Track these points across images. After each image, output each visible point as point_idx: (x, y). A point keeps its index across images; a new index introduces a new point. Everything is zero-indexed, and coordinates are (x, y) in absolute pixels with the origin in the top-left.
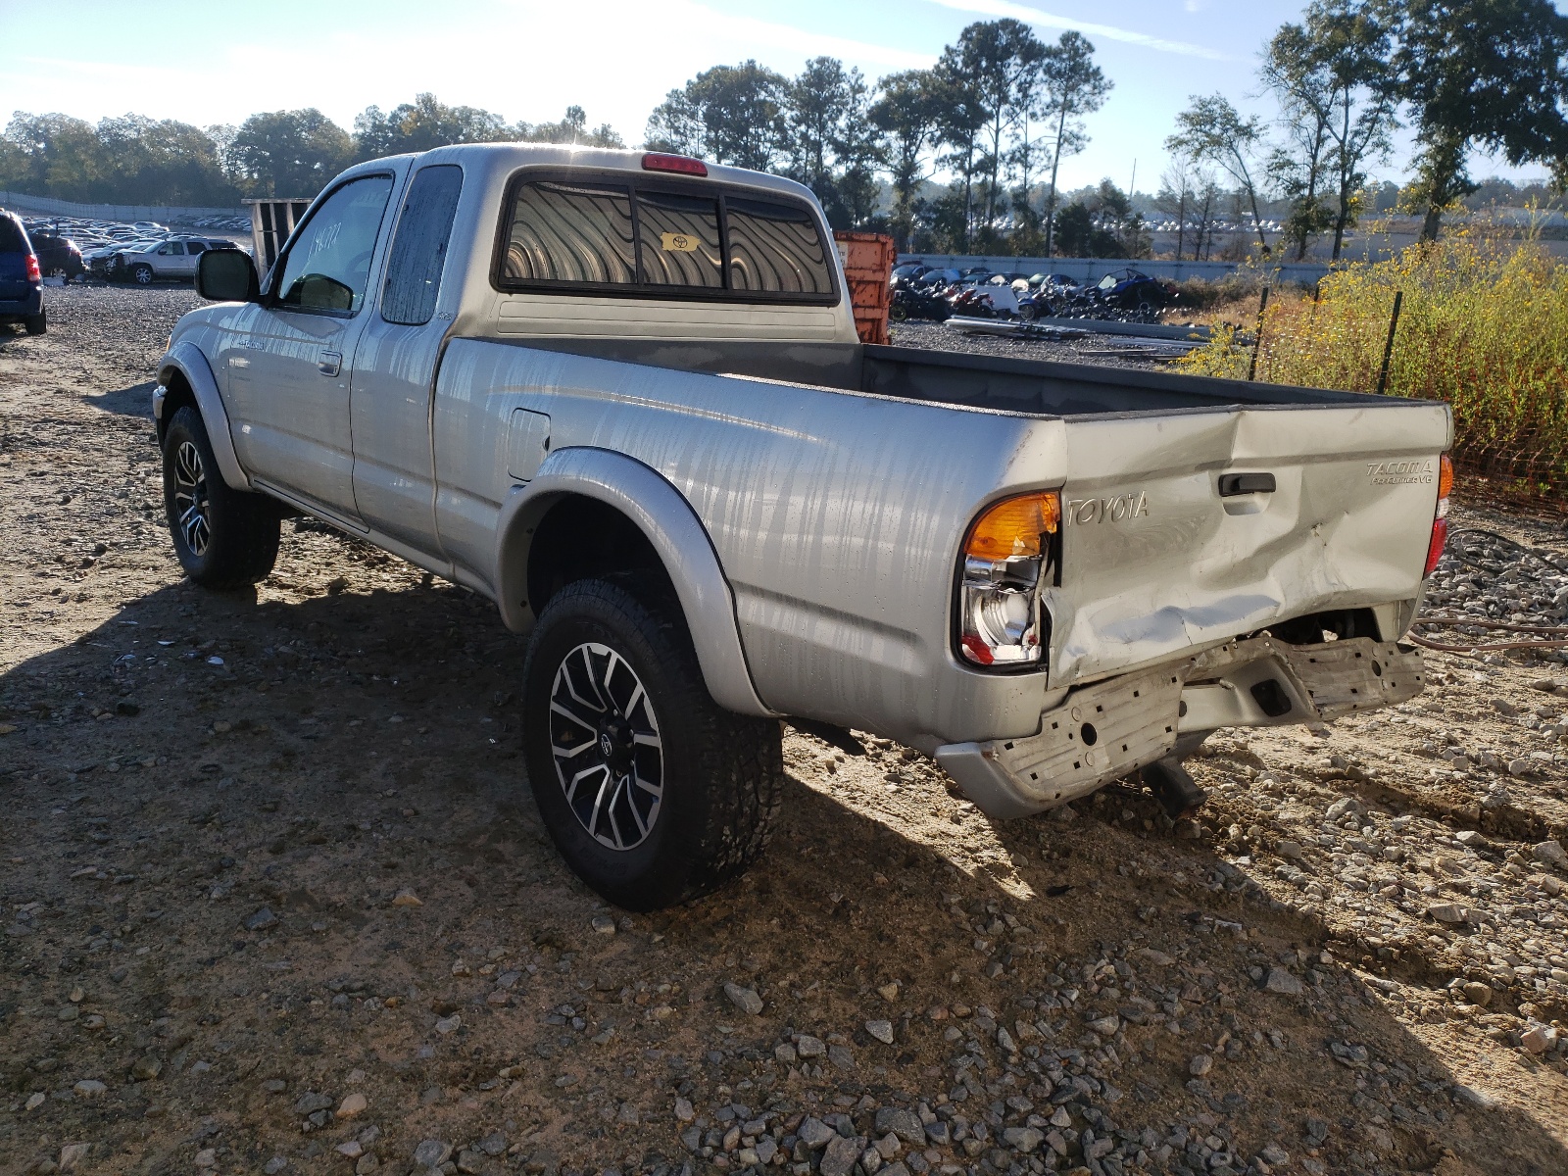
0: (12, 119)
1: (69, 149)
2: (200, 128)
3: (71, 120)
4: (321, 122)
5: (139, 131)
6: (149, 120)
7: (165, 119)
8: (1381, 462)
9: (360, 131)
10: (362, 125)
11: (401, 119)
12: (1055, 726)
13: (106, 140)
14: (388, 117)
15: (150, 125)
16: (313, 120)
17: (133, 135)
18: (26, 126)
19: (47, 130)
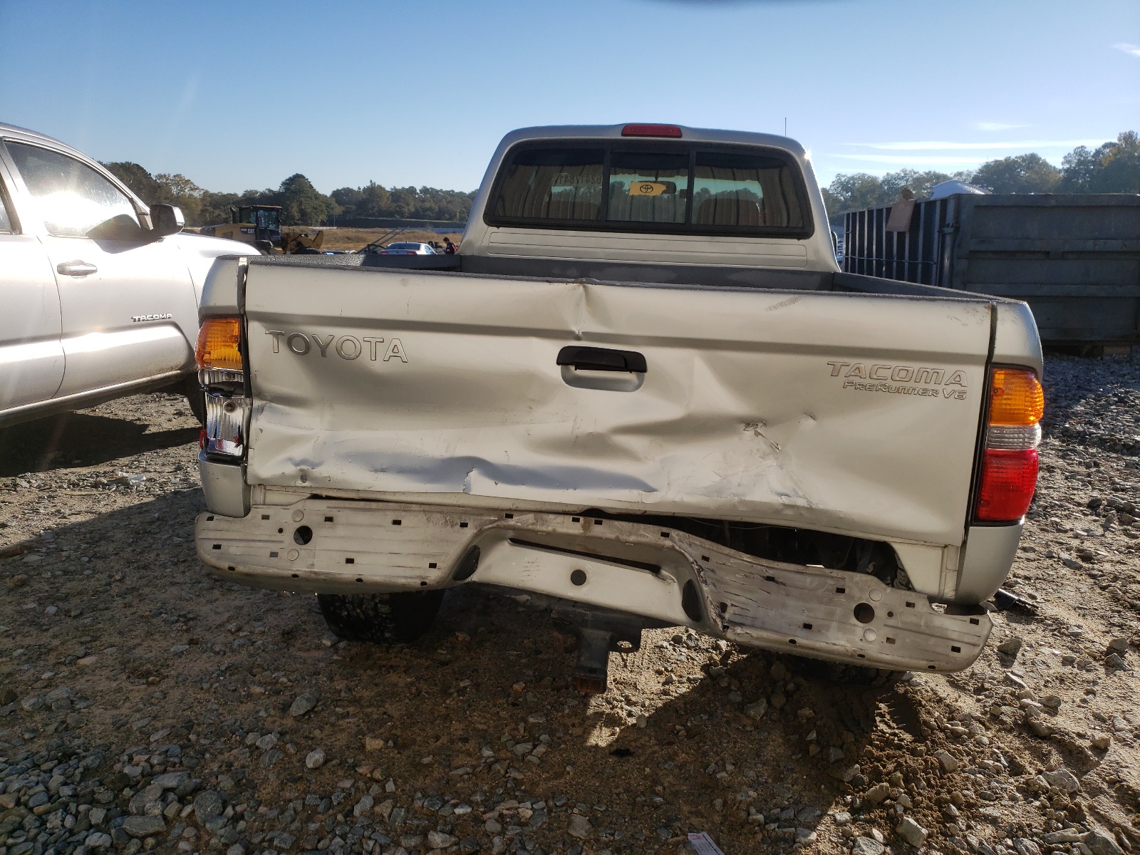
0: (834, 179)
1: (863, 195)
2: (949, 174)
3: (869, 177)
4: (1037, 163)
5: (907, 181)
6: (915, 173)
7: (927, 171)
8: (853, 361)
9: (1067, 166)
10: (1069, 162)
11: (1103, 154)
12: (266, 517)
13: (886, 188)
14: (1092, 154)
15: (915, 176)
16: (1031, 162)
17: (903, 183)
18: (842, 183)
19: (854, 184)
